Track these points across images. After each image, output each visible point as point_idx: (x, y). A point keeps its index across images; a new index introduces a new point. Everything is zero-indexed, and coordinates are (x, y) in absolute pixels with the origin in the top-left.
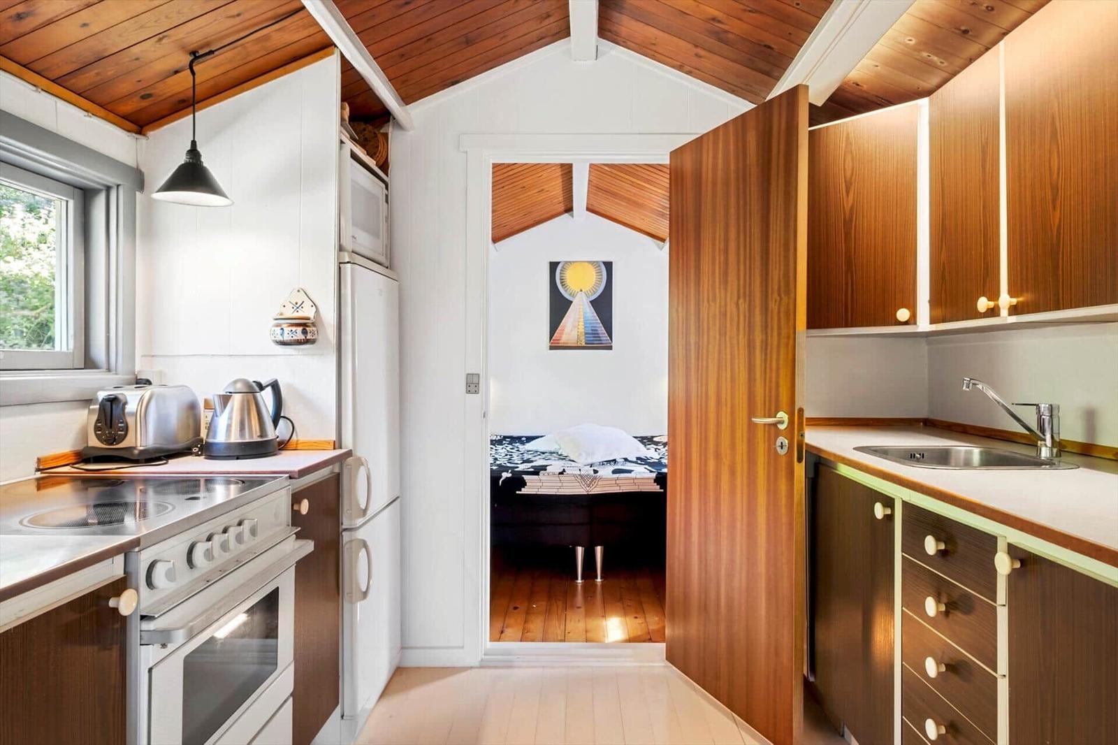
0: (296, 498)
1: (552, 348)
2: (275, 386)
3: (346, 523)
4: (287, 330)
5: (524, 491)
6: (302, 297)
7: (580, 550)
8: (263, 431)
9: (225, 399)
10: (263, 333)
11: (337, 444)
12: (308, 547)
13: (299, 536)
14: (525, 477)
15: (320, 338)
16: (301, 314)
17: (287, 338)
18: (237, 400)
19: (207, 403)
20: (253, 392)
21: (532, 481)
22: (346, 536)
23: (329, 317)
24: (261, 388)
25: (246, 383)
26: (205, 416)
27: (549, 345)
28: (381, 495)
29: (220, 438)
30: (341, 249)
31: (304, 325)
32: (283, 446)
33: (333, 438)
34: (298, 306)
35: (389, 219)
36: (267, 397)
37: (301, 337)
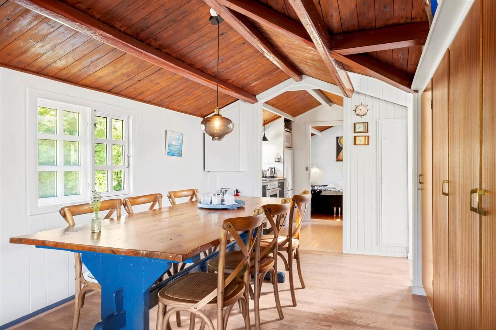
0: (279, 183)
1: (337, 161)
2: (274, 168)
3: (285, 190)
4: (276, 160)
5: (322, 194)
6: (278, 155)
7: (335, 208)
8: (273, 175)
9: (268, 170)
10: (273, 160)
11: (283, 177)
12: (281, 189)
13: (279, 188)
14: (322, 191)
15: (281, 161)
16: (278, 157)
17: (276, 161)
18: (270, 170)
19: (265, 171)
20: (272, 169)
21: (324, 192)
22: (285, 192)
23: (282, 158)
24: (273, 168)
25: (271, 168)
26: (265, 173)
27: (336, 160)
28: (290, 188)
29: (267, 175)
30: (284, 147)
31: (279, 159)
32: (275, 177)
33: (283, 176)
34: (278, 156)
35: (292, 139)
36: (273, 170)
37: (278, 161)
